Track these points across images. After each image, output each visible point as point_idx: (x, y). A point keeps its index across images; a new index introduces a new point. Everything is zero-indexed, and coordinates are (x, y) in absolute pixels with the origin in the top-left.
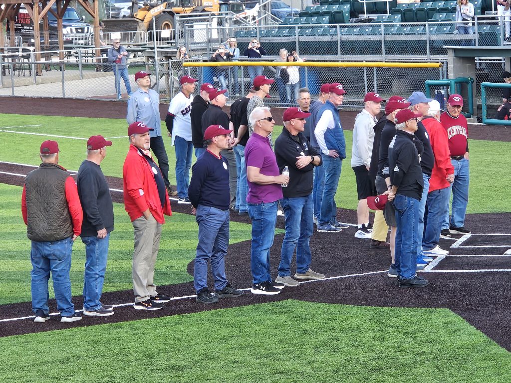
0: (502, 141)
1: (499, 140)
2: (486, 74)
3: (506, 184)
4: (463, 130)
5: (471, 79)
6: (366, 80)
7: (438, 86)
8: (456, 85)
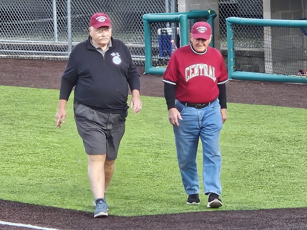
0: (256, 104)
1: (252, 103)
2: (234, 4)
3: (262, 167)
4: (211, 70)
5: (212, 12)
6: (55, 13)
7: (163, 23)
8: (189, 20)
